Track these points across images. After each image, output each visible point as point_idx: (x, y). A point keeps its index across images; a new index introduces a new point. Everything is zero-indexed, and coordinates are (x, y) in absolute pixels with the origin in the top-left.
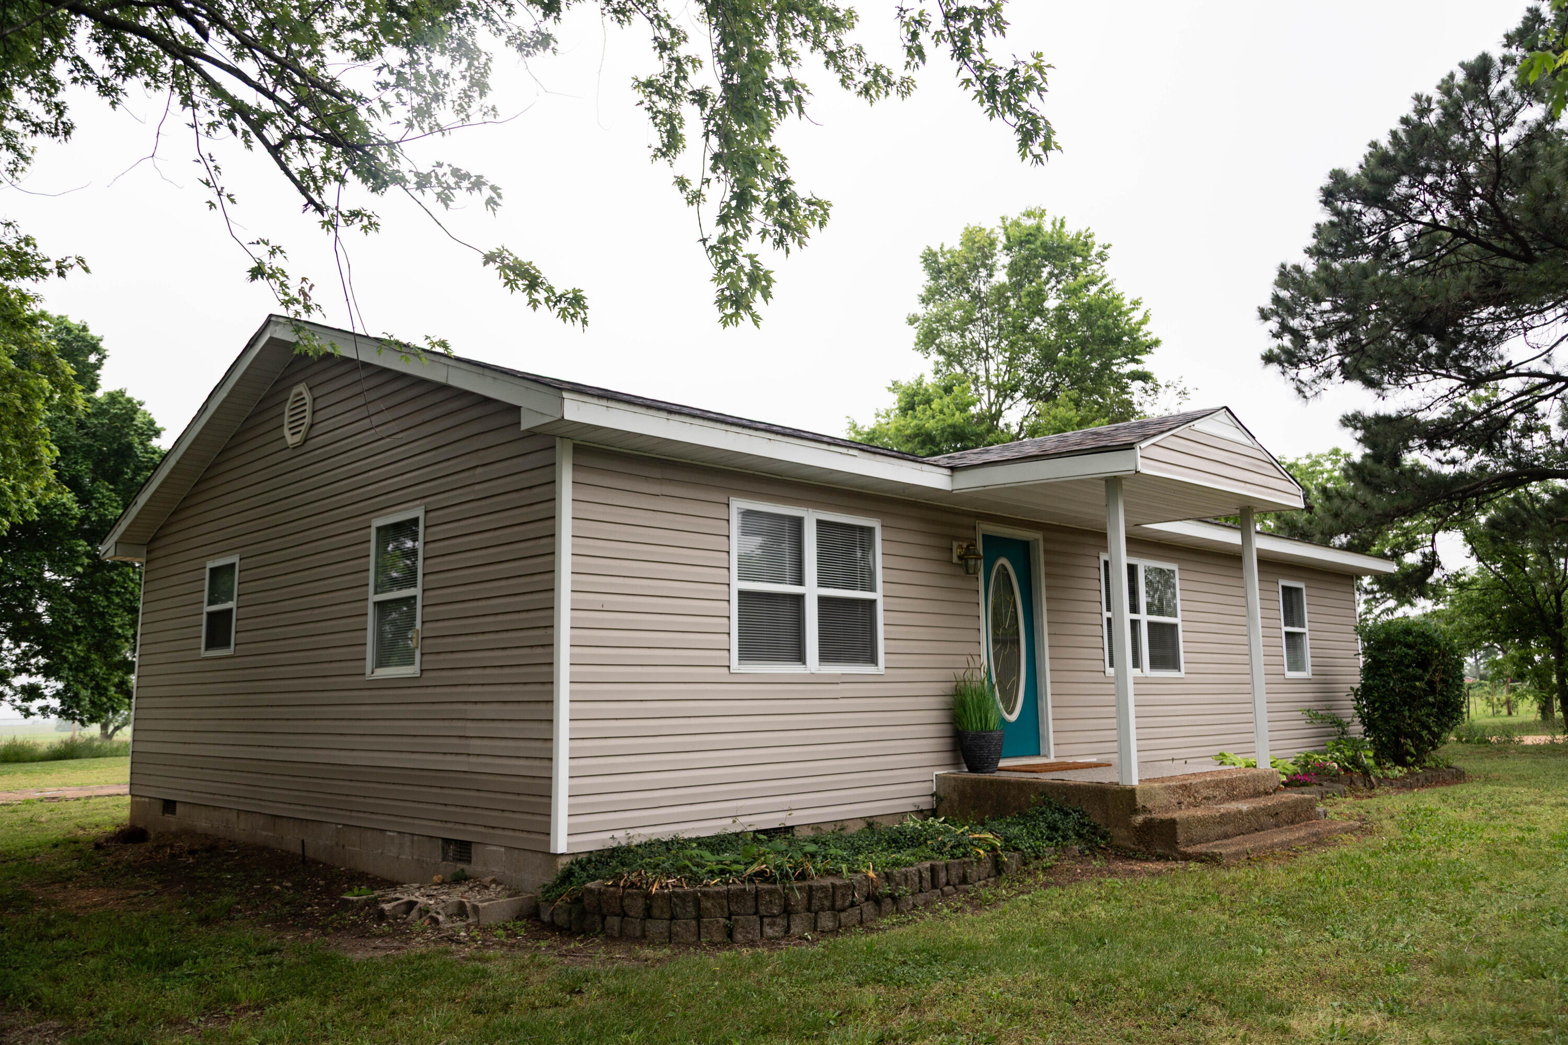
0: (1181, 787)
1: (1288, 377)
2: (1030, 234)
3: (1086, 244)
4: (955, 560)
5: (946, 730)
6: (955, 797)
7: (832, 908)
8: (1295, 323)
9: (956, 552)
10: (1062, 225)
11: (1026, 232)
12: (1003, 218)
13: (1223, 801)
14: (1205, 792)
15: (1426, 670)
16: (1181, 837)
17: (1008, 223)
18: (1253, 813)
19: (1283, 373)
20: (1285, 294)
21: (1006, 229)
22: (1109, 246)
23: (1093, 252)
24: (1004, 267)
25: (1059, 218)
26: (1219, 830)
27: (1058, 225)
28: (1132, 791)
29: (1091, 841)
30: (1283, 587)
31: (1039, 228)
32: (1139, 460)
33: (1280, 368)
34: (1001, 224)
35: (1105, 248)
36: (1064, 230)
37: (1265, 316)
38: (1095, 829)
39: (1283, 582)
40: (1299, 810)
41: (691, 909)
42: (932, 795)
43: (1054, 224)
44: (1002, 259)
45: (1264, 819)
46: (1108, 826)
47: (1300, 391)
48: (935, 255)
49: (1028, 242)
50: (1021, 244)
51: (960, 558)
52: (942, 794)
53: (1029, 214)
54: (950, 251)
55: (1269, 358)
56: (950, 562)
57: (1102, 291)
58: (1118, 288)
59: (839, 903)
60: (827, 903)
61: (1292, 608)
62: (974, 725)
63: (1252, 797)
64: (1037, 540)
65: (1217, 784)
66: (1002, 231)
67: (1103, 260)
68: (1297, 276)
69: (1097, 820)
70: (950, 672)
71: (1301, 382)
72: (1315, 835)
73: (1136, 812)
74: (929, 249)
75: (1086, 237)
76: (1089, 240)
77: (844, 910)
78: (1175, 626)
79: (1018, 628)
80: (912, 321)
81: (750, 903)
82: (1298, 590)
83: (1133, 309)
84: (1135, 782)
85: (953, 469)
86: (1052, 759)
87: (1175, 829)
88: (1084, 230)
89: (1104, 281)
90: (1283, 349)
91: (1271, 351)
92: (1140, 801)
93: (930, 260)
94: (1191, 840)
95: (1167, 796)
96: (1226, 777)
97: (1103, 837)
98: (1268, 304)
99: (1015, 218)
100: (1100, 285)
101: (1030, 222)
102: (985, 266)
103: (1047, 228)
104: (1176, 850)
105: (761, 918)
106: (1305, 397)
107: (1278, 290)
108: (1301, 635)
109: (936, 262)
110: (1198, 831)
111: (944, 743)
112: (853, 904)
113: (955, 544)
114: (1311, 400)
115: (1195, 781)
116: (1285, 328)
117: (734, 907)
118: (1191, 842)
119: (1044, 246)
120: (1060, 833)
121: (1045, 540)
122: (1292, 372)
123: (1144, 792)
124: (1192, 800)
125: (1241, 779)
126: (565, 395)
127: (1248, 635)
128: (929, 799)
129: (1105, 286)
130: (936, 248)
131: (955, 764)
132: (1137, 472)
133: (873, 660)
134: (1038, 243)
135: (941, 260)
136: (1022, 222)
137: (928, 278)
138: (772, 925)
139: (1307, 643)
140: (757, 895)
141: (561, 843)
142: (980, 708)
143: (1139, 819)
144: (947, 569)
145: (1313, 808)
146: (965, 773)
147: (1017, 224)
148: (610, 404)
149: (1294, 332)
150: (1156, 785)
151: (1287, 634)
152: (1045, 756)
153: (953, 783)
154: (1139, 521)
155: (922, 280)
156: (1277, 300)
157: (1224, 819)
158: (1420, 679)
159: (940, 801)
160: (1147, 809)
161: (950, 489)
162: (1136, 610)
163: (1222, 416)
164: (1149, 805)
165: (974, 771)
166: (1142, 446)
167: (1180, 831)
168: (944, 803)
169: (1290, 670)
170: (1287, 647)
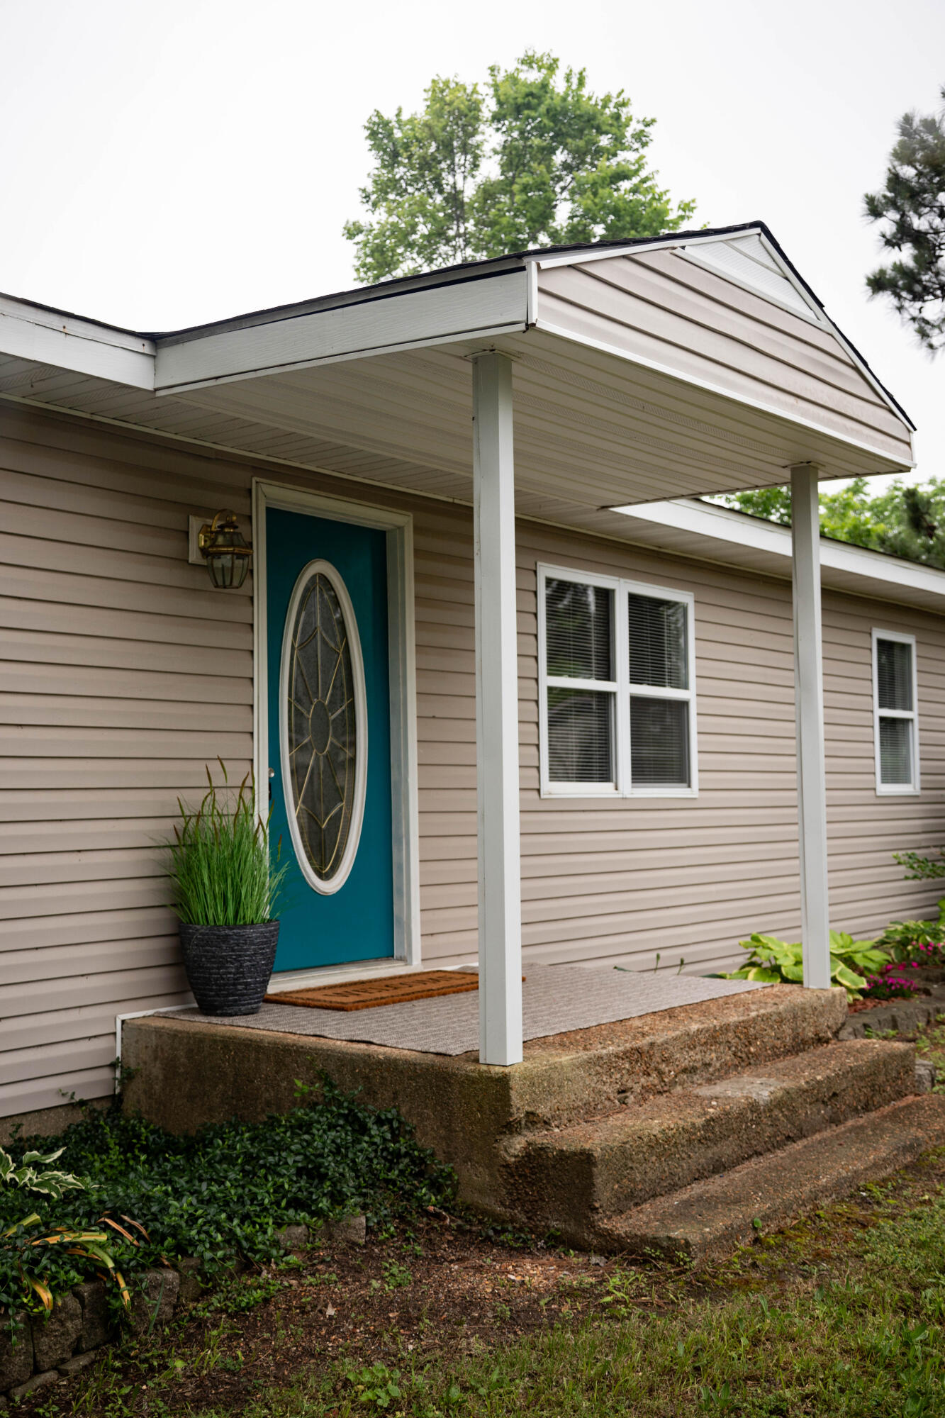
0: (626, 1055)
1: (907, 316)
2: (531, 94)
3: (617, 117)
4: (194, 556)
5: (157, 920)
6: (156, 1070)
8: (919, 223)
9: (198, 541)
10: (581, 82)
11: (525, 90)
12: (492, 69)
13: (724, 1072)
14: (685, 1059)
16: (604, 1190)
17: (500, 77)
18: (782, 1103)
19: (900, 309)
20: (908, 172)
21: (496, 87)
22: (653, 121)
23: (629, 132)
24: (496, 152)
25: (576, 71)
26: (701, 1156)
27: (575, 81)
28: (503, 1082)
29: (408, 1195)
30: (881, 643)
31: (544, 86)
32: (536, 297)
33: (895, 301)
34: (490, 80)
35: (647, 125)
36: (585, 92)
37: (875, 210)
38: (420, 1167)
39: (880, 633)
40: (882, 1078)
42: (113, 1066)
43: (568, 78)
44: (491, 138)
45: (807, 1112)
46: (449, 1158)
47: (923, 334)
48: (386, 124)
49: (529, 106)
50: (518, 110)
51: (204, 552)
52: (133, 1064)
53: (529, 61)
54: (411, 121)
55: (878, 283)
56: (183, 560)
57: (635, 190)
58: (660, 184)
61: (892, 677)
62: (211, 911)
63: (788, 1052)
64: (401, 529)
65: (713, 1038)
66: (491, 91)
67: (644, 145)
68: (930, 138)
69: (427, 1141)
70: (172, 797)
71: (927, 322)
72: (909, 1149)
73: (511, 1128)
74: (378, 114)
75: (619, 105)
76: (624, 112)
78: (683, 705)
79: (352, 707)
80: (353, 231)
82: (905, 648)
83: (682, 218)
84: (514, 1055)
86: (416, 965)
87: (590, 1176)
88: (614, 94)
89: (643, 174)
90: (899, 268)
91: (882, 272)
92: (519, 1104)
93: (379, 132)
94: (631, 1196)
95: (592, 1081)
96: (734, 1018)
97: (436, 1187)
98: (879, 187)
99: (511, 70)
100: (635, 180)
101: (532, 76)
102: (465, 149)
103: (559, 85)
104: (592, 1225)
106: (931, 346)
107: (896, 163)
108: (906, 722)
109: (390, 135)
110: (648, 1171)
111: (152, 950)
113: (195, 523)
114: (940, 351)
115: (664, 1033)
116: (904, 233)
118: (631, 1199)
119: (553, 114)
120: (327, 1187)
121: (418, 530)
122: (913, 308)
124: (654, 1079)
125: (765, 1018)
127: (797, 721)
128: (105, 1074)
129: (644, 181)
130: (389, 115)
131: (175, 994)
132: (530, 326)
134: (543, 109)
135: (398, 134)
136: (522, 76)
137: (378, 163)
139: (915, 735)
142: (224, 876)
143: (518, 1144)
144: (175, 576)
145: (909, 1069)
147: (513, 79)
149: (918, 239)
150: (566, 1058)
151: (882, 719)
152: (401, 959)
153: (154, 1041)
154: (608, 497)
155: (368, 163)
156: (895, 181)
157: (713, 1130)
159: (128, 1076)
160: (533, 1120)
161: (149, 386)
162: (607, 673)
163: (752, 244)
164: (543, 1110)
165: (207, 1009)
166: (547, 263)
167: (601, 1178)
168: (137, 1086)
169: (884, 781)
170: (882, 743)
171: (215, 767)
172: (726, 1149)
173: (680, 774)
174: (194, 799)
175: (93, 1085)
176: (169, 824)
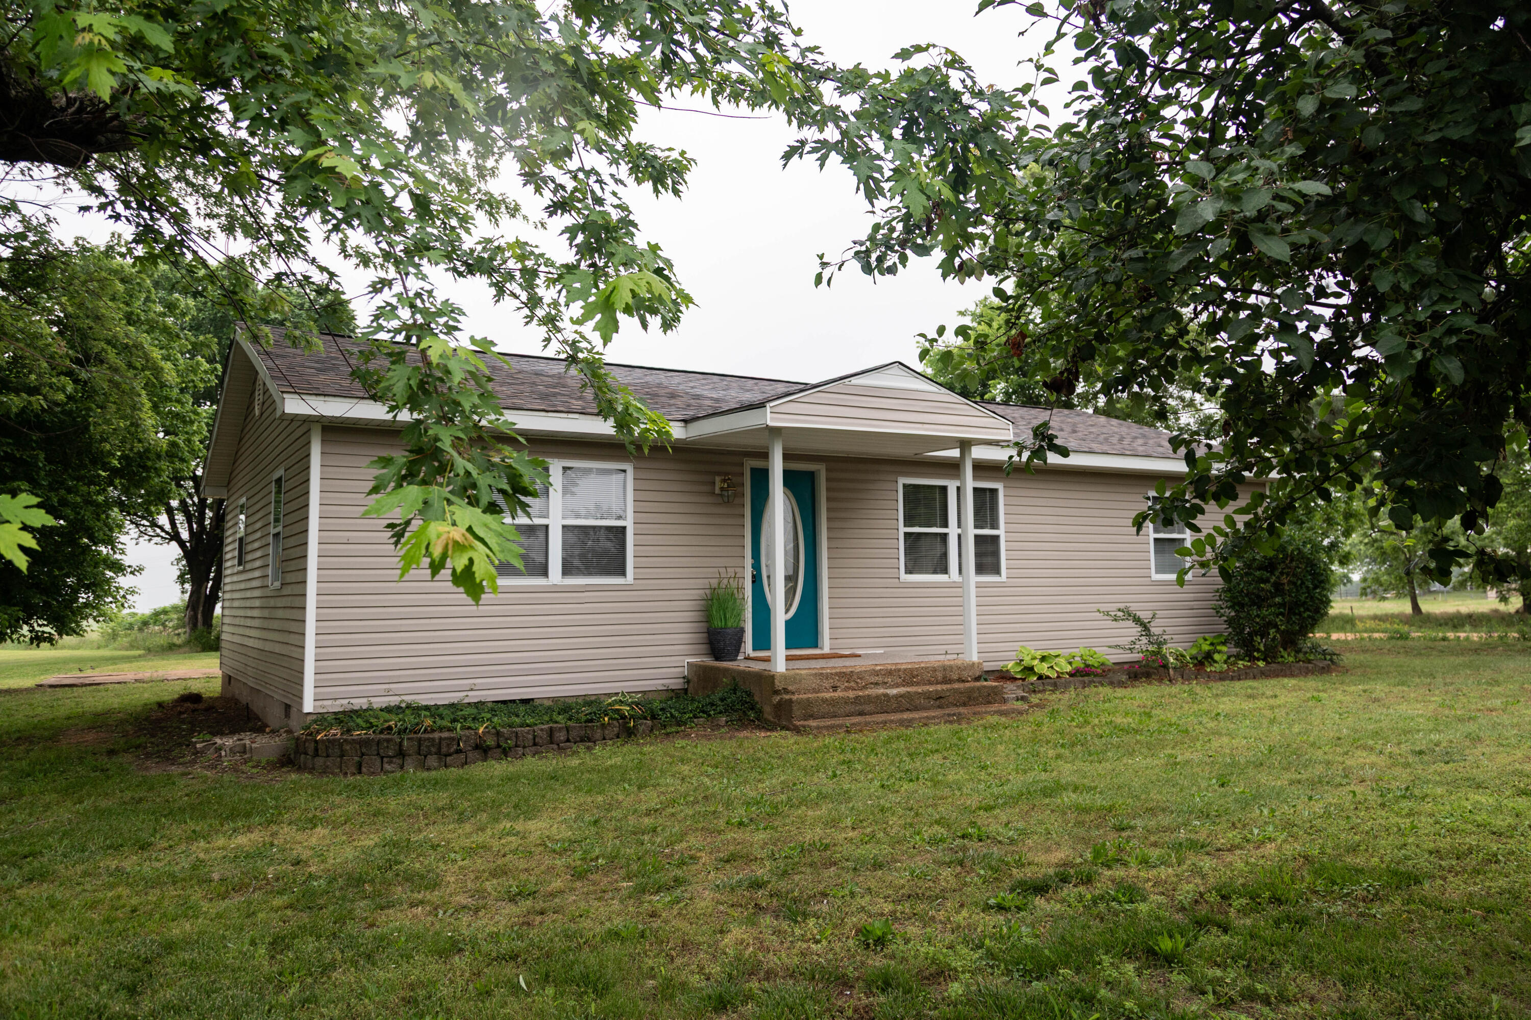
0: (837, 674)
4: (717, 491)
5: (701, 627)
6: (704, 680)
7: (439, 753)
9: (719, 485)
15: (1272, 573)
16: (797, 711)
18: (904, 696)
32: (769, 415)
39: (1153, 493)
41: (337, 751)
42: (684, 677)
51: (722, 489)
52: (693, 677)
56: (713, 493)
59: (444, 750)
60: (433, 750)
64: (819, 471)
70: (707, 581)
73: (777, 692)
77: (450, 755)
81: (375, 748)
85: (686, 421)
86: (826, 650)
87: (792, 706)
96: (905, 667)
104: (791, 722)
105: (382, 758)
108: (1181, 540)
111: (699, 638)
112: (459, 751)
113: (718, 479)
117: (364, 750)
121: (827, 469)
123: (784, 677)
124: (852, 684)
126: (285, 396)
131: (708, 653)
132: (767, 426)
133: (623, 573)
138: (390, 763)
140: (379, 743)
141: (309, 706)
144: (704, 499)
146: (709, 661)
148: (327, 398)
150: (803, 672)
151: (1158, 540)
152: (820, 648)
153: (695, 668)
158: (1266, 581)
159: (688, 682)
160: (786, 691)
161: (684, 437)
162: (945, 525)
163: (896, 369)
164: (790, 688)
165: (717, 659)
166: (772, 404)
167: (795, 708)
168: (691, 684)
169: (1157, 572)
170: (1156, 552)
171: (722, 570)
172: (868, 708)
173: (996, 571)
174: (714, 583)
175: (676, 684)
176: (702, 592)
